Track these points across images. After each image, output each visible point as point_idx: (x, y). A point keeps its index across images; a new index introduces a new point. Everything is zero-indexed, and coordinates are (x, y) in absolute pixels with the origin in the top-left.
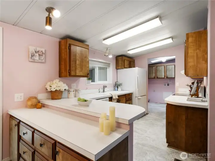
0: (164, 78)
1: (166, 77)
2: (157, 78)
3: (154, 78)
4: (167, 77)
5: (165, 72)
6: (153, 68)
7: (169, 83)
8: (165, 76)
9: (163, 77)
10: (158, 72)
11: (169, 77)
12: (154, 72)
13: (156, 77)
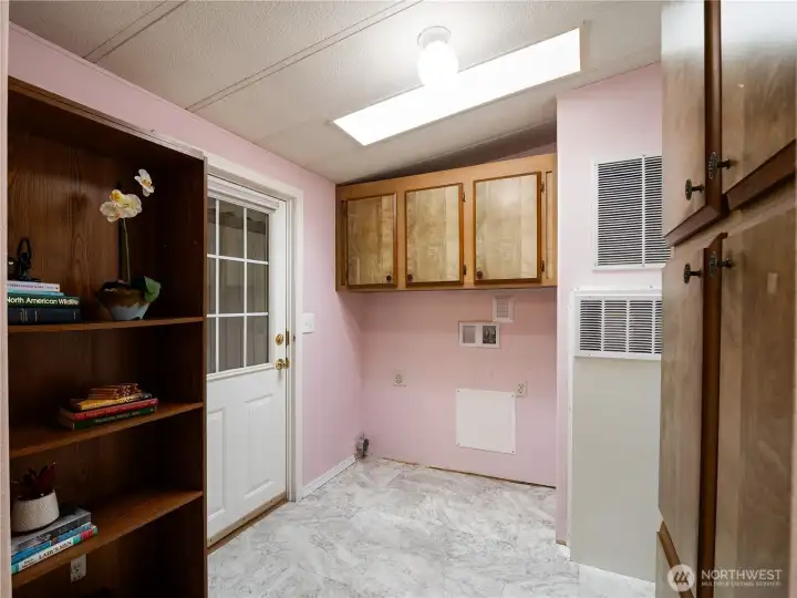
0: (459, 283)
1: (469, 279)
2: (411, 283)
3: (390, 285)
4: (480, 280)
5: (468, 231)
6: (379, 206)
7: (497, 320)
8: (463, 271)
9: (452, 274)
10: (415, 232)
11: (491, 275)
12: (387, 231)
13: (402, 281)
